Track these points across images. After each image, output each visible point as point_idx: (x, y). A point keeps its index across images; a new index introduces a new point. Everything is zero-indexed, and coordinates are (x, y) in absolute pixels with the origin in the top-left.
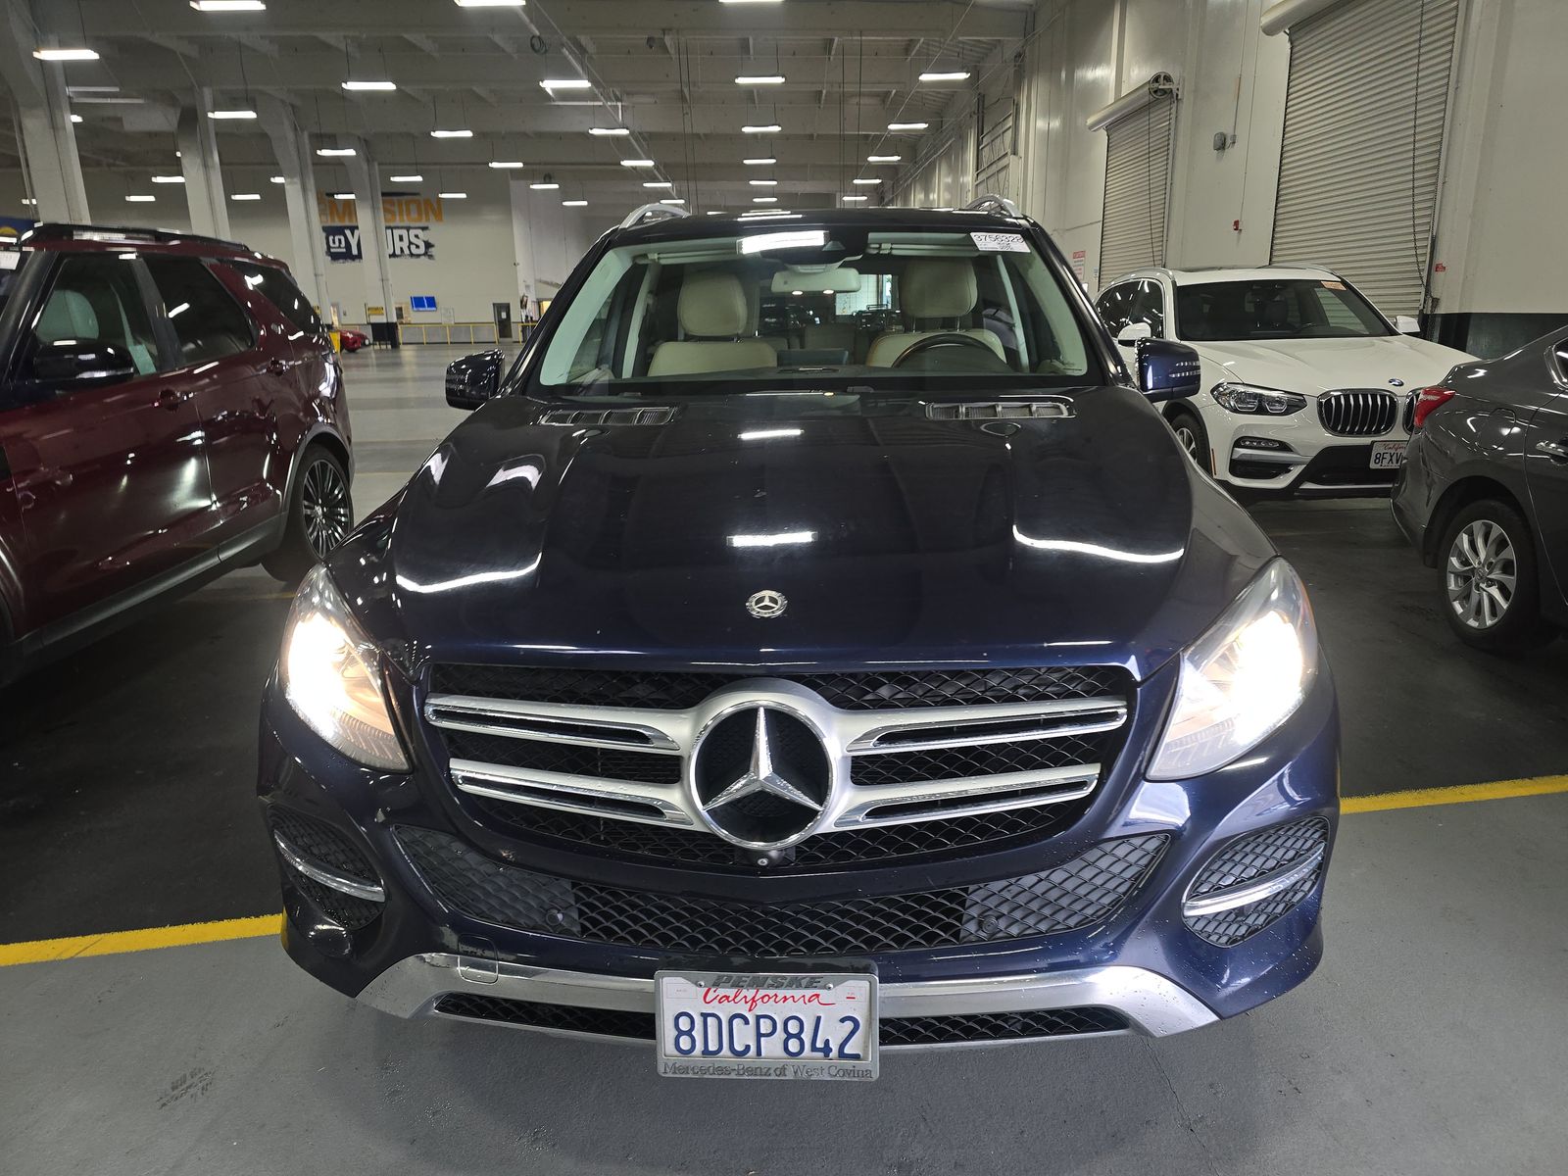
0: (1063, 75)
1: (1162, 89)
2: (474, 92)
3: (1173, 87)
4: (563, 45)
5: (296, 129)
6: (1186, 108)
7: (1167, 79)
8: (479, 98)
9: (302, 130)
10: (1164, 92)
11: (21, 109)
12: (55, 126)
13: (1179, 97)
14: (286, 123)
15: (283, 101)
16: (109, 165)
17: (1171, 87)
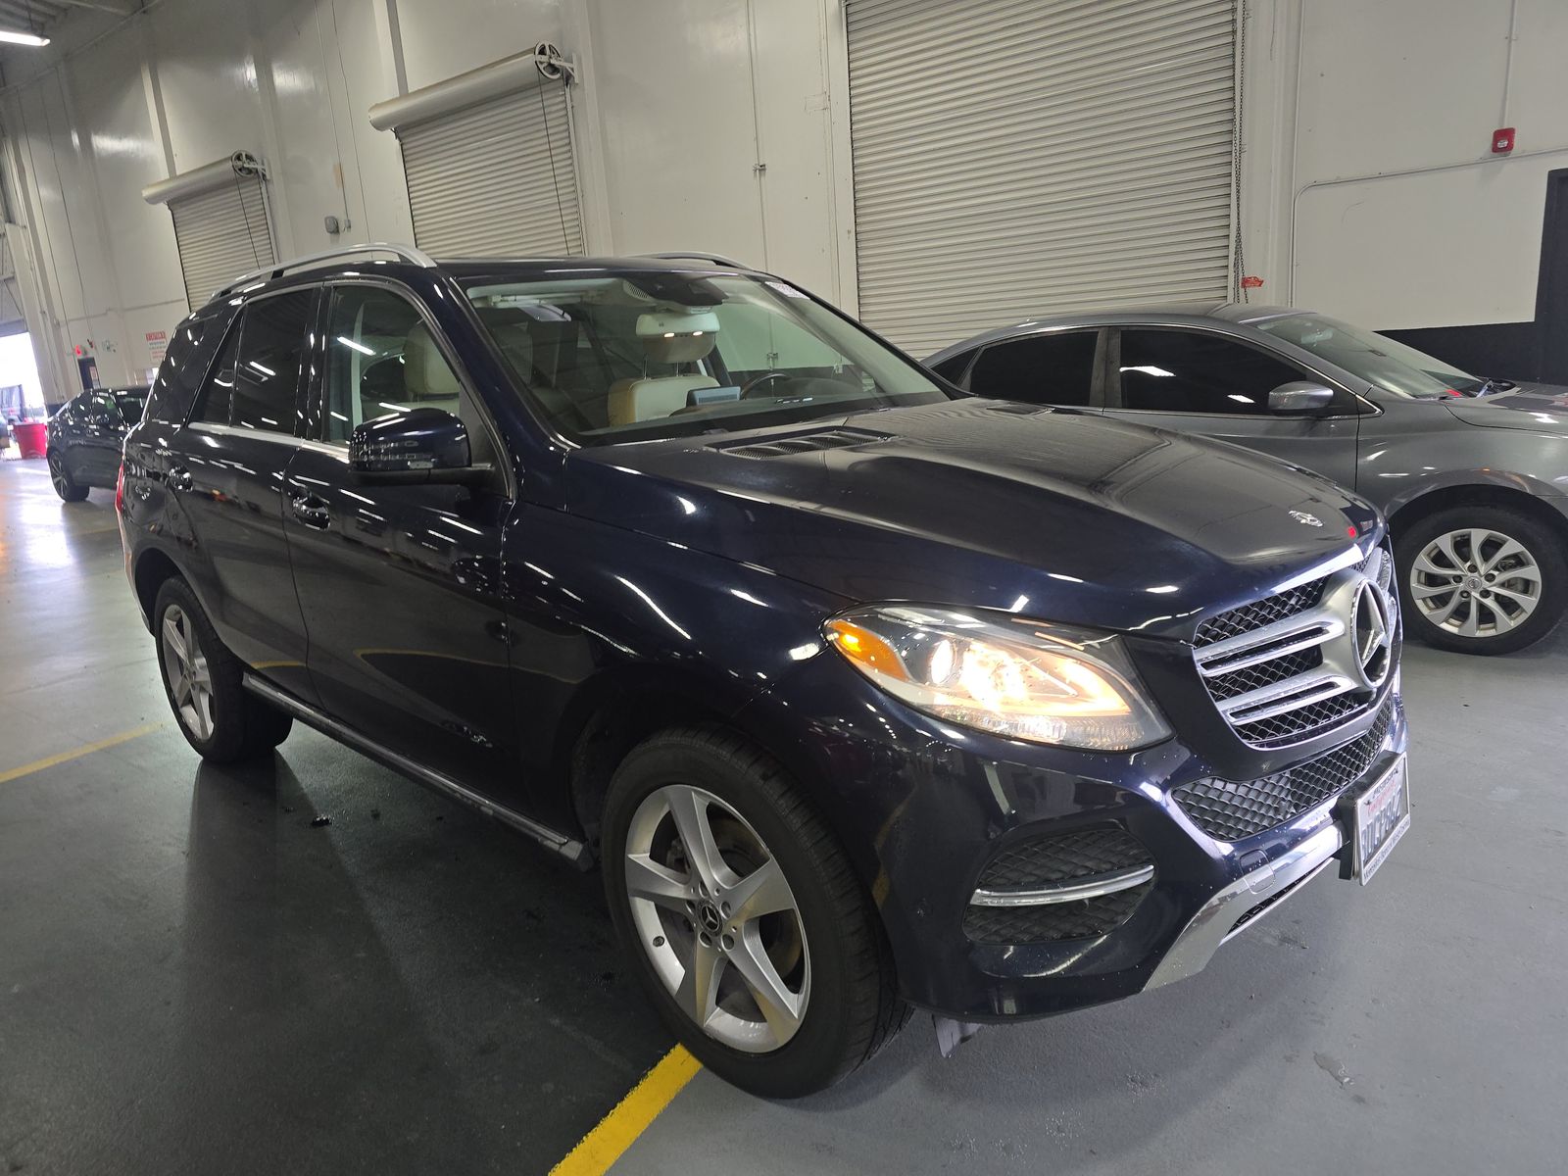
0: (76, 139)
1: (248, 168)
3: (259, 167)
6: (277, 187)
7: (249, 158)
10: (250, 171)
13: (268, 177)
17: (256, 166)
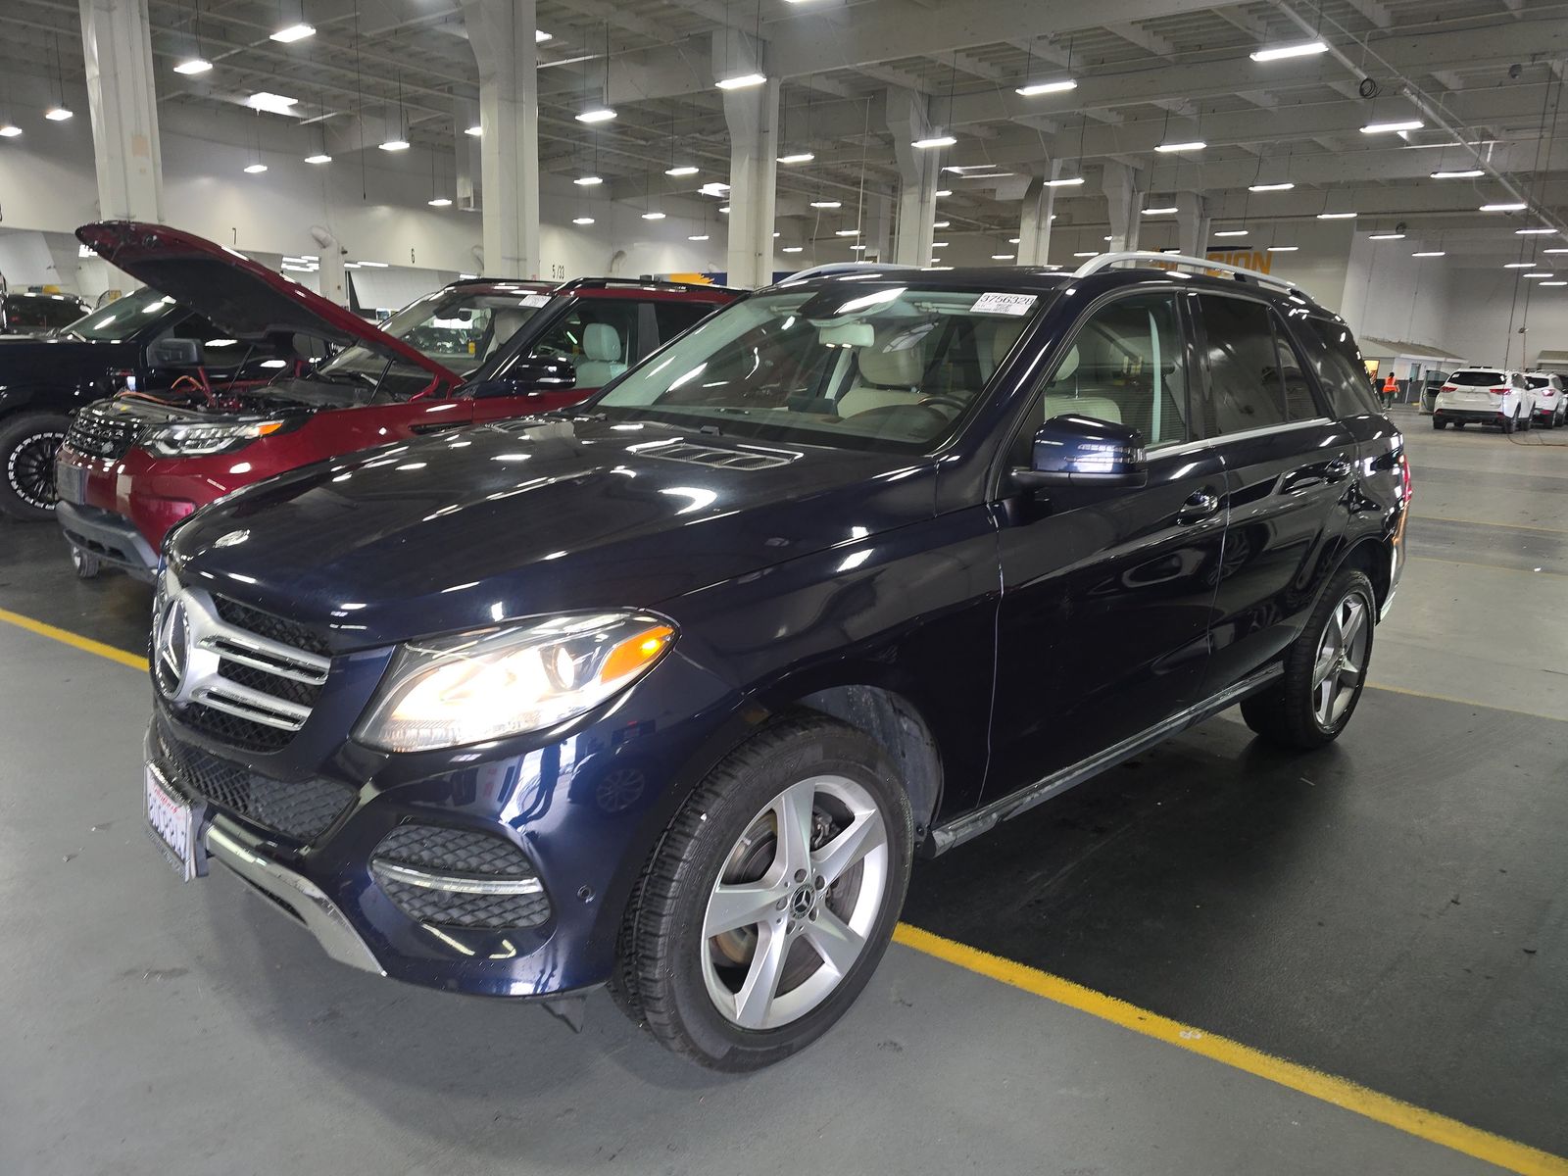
2: (1313, 141)
4: (1405, 85)
5: (1133, 191)
8: (1322, 148)
9: (1139, 192)
11: (904, 187)
12: (923, 201)
14: (1126, 185)
15: (1127, 167)
16: (985, 229)
